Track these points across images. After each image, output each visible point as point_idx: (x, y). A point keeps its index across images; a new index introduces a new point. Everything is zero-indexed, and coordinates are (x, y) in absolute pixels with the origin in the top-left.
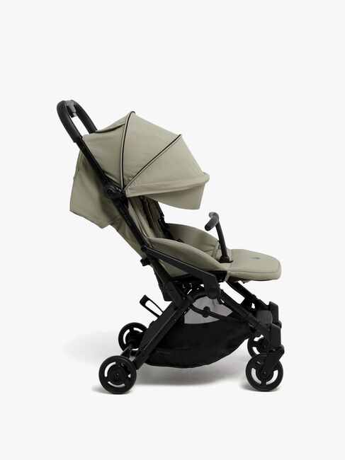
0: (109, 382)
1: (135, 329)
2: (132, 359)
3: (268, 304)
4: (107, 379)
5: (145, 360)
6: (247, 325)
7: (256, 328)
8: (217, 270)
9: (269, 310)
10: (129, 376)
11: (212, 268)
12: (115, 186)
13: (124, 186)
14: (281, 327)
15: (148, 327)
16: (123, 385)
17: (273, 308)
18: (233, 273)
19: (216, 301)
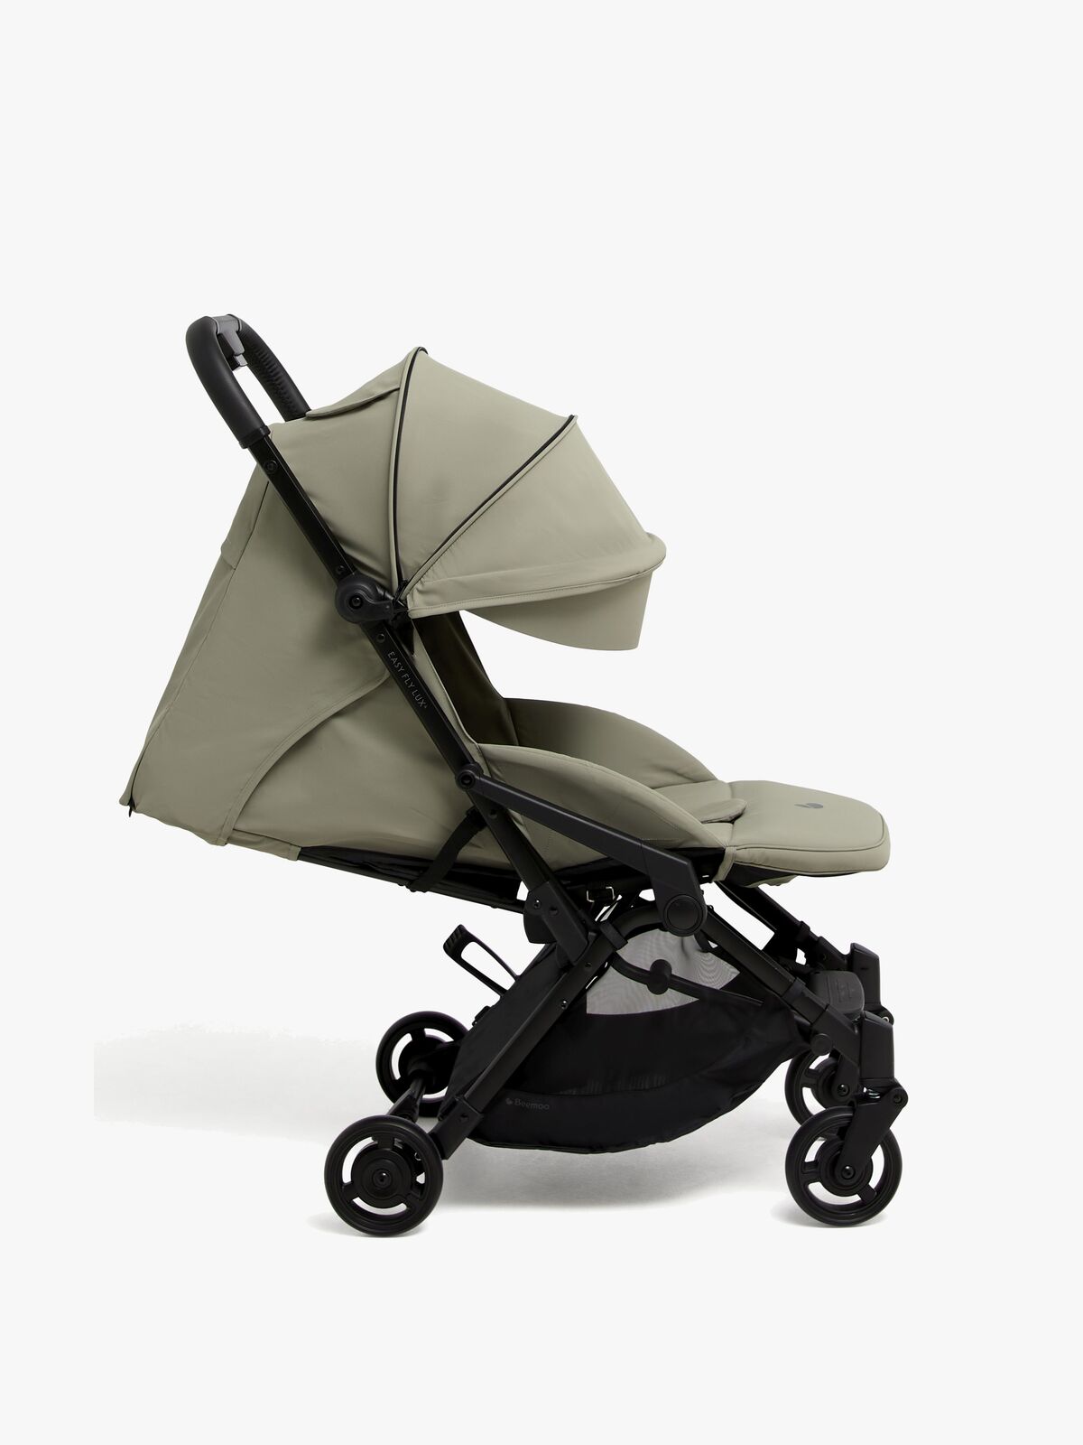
0: (358, 1201)
1: (429, 1032)
2: (427, 1125)
3: (845, 950)
4: (353, 1189)
5: (470, 1129)
6: (790, 1016)
7: (815, 1027)
8: (695, 844)
9: (850, 968)
10: (421, 1179)
11: (677, 841)
12: (373, 584)
13: (403, 584)
14: (892, 1020)
15: (469, 1026)
16: (402, 1208)
17: (863, 964)
18: (745, 856)
19: (691, 941)
